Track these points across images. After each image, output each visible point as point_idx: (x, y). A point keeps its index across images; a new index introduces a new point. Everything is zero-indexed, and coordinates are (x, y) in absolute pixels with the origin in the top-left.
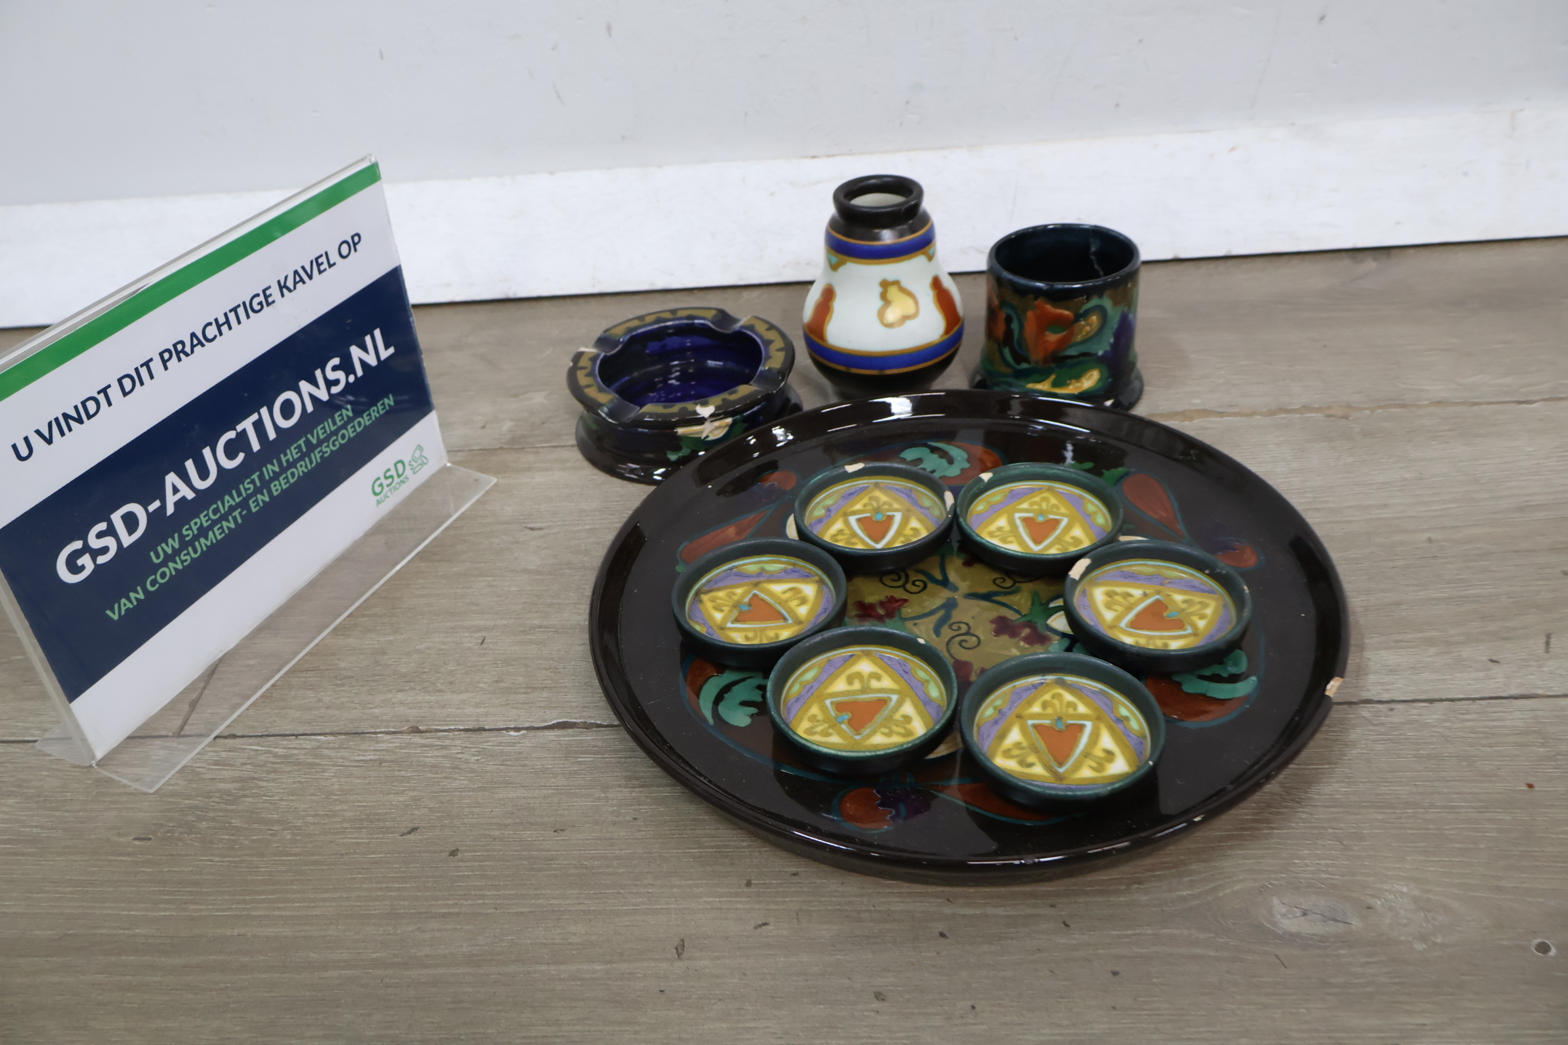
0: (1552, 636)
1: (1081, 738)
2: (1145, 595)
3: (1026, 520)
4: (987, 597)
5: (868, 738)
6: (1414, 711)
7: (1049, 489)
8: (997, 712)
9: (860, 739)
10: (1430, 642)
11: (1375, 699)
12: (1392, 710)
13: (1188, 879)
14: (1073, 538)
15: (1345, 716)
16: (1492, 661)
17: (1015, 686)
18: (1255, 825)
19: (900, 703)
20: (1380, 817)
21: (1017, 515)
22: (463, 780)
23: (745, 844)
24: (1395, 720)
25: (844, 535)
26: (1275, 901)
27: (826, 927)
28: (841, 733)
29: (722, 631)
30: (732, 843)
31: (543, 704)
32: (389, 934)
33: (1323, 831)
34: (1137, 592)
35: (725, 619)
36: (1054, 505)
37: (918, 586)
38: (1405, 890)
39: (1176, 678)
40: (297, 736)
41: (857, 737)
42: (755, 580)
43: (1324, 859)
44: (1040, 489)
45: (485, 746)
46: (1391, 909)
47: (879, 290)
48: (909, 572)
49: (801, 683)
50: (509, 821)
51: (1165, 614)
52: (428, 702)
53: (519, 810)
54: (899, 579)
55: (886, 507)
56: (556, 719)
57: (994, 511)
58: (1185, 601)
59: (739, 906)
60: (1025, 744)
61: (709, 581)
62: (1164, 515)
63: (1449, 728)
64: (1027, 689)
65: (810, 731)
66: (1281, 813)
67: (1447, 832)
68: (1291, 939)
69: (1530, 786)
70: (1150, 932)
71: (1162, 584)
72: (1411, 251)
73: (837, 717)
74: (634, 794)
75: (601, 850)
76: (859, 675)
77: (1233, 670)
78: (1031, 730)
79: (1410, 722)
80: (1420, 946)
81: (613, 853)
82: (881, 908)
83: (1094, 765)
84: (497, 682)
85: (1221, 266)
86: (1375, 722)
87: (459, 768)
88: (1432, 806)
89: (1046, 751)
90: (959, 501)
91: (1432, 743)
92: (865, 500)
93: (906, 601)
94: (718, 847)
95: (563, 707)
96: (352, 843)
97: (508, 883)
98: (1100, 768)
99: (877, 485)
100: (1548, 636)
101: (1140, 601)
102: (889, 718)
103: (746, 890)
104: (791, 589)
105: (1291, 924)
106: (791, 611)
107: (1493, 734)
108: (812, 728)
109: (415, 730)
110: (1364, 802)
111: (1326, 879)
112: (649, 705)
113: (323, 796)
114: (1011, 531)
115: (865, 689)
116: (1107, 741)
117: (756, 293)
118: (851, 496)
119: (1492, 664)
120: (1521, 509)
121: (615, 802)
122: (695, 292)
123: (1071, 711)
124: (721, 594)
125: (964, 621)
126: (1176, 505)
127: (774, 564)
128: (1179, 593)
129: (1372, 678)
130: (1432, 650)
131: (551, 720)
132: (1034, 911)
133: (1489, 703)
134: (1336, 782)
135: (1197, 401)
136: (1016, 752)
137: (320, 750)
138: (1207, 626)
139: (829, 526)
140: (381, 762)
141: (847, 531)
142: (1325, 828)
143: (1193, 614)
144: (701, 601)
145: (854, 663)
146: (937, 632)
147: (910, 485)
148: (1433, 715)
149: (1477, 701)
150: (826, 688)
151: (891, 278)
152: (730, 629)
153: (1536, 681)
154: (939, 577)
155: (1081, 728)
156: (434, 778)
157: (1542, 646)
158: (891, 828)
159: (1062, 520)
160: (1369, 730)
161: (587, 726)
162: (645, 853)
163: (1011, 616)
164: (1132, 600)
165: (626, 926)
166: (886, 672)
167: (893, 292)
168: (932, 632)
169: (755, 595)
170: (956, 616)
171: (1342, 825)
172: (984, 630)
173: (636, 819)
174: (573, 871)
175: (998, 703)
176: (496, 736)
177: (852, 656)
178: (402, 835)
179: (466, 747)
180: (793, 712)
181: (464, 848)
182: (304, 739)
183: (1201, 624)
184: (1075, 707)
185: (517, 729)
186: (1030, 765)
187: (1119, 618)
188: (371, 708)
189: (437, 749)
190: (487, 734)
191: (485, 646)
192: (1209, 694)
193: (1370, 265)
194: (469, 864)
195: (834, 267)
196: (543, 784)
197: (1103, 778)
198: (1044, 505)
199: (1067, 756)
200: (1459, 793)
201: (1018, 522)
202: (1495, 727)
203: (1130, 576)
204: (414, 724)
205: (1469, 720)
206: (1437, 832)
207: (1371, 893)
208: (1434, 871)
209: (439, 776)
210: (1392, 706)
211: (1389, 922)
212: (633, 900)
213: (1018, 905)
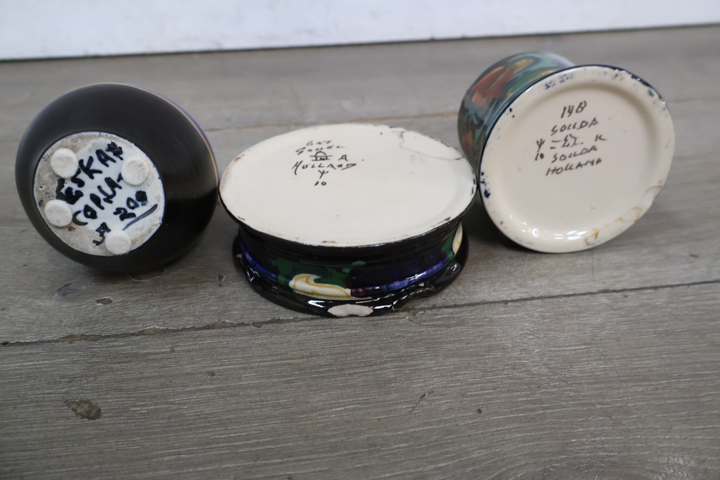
6: (644, 297)
11: (611, 288)
12: (626, 296)
16: (692, 256)
20: (640, 389)
24: (631, 304)
33: (592, 408)
38: (681, 461)
43: (598, 435)
63: (676, 308)
67: (702, 400)
79: (642, 305)
86: (615, 307)
88: (680, 376)
91: (666, 321)
107: (712, 311)
110: (623, 376)
111: (604, 457)
119: (692, 259)
134: (594, 360)
148: (661, 298)
160: (612, 314)
171: (607, 400)
200: (701, 363)
202: (711, 305)
205: (689, 301)
206: (693, 400)
207: (651, 468)
208: (702, 440)
210: (626, 293)
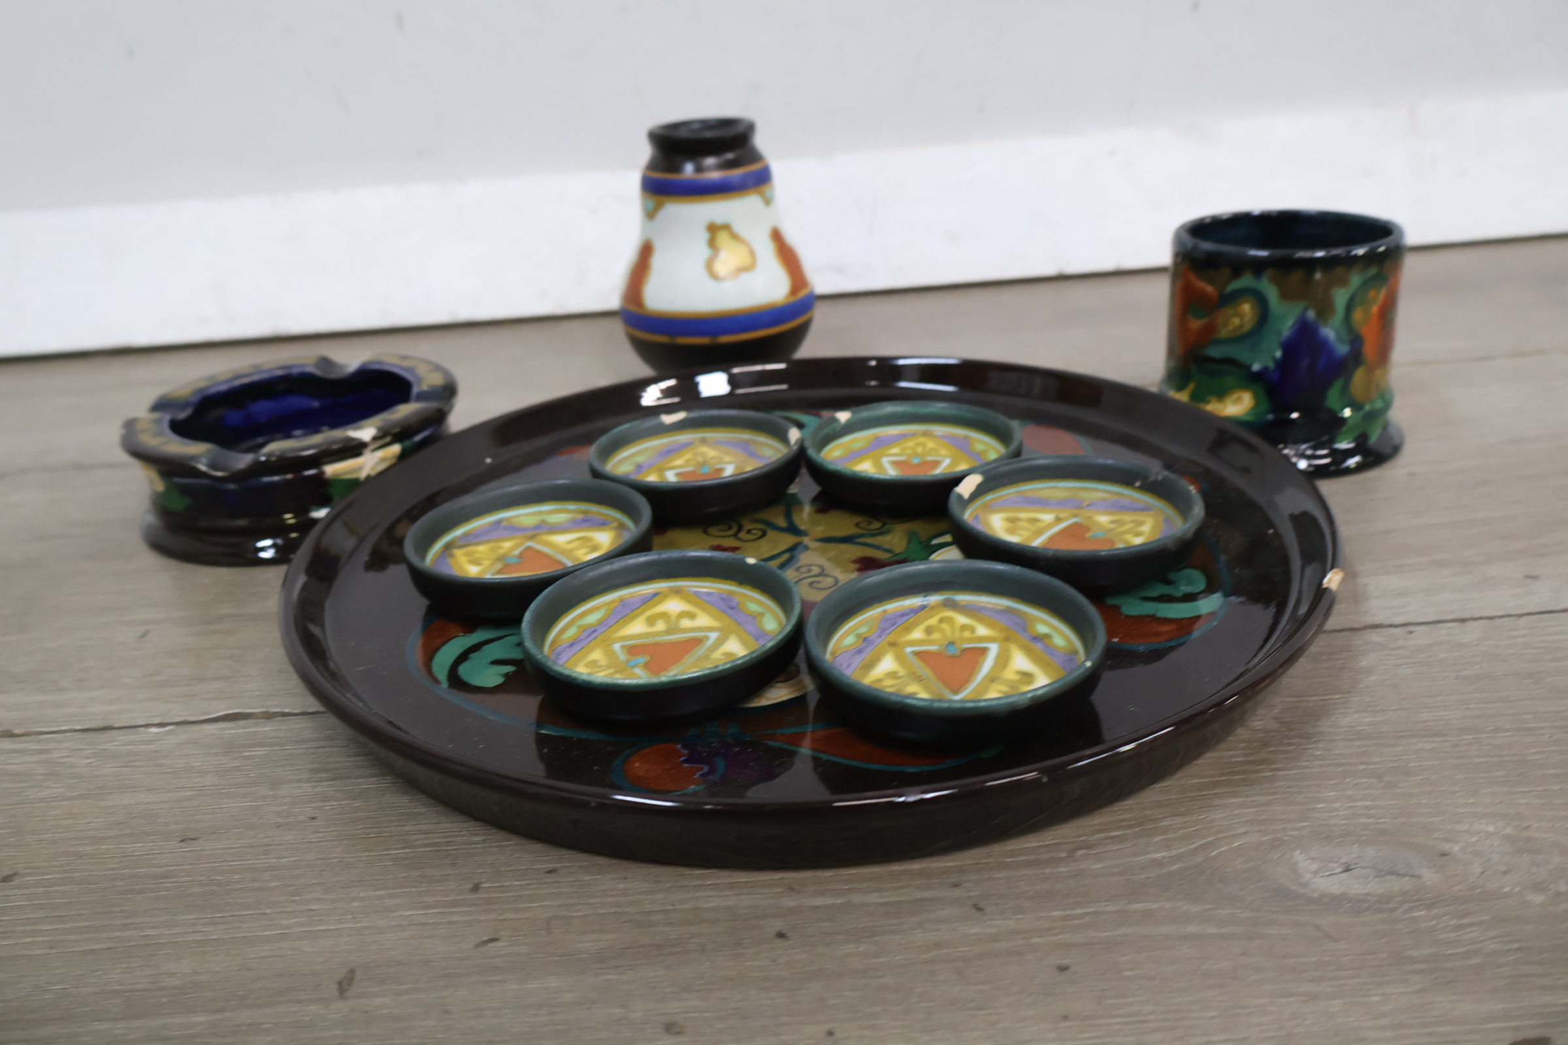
1: (983, 662)
2: (1058, 520)
3: (896, 463)
4: (846, 540)
6: (1442, 632)
7: (926, 434)
8: (861, 640)
10: (1440, 564)
11: (1385, 623)
15: (1348, 643)
16: (1528, 577)
17: (885, 611)
18: (1249, 767)
19: (721, 642)
20: (1429, 746)
21: (886, 460)
22: (59, 787)
23: (477, 839)
24: (1419, 642)
26: (1298, 856)
27: (591, 937)
30: (458, 839)
31: (209, 696)
33: (1350, 768)
34: (1047, 517)
35: (482, 573)
36: (933, 449)
37: (755, 534)
38: (1491, 829)
39: (1112, 600)
42: (531, 533)
43: (1361, 800)
44: (914, 434)
45: (109, 746)
46: (1476, 854)
47: (704, 236)
48: (743, 523)
49: (579, 627)
50: (111, 833)
51: (1088, 535)
52: (39, 703)
53: (133, 818)
54: (730, 528)
55: (715, 461)
56: (222, 711)
57: (855, 456)
58: (1113, 522)
59: (456, 918)
60: (902, 673)
61: (464, 534)
63: (1495, 646)
64: (904, 612)
66: (1285, 752)
67: (1530, 758)
68: (1333, 902)
70: (1111, 909)
71: (1079, 507)
73: (627, 662)
74: (318, 789)
75: (249, 860)
76: (665, 616)
77: (1188, 589)
78: (911, 657)
79: (1439, 643)
80: (1538, 899)
81: (267, 863)
82: (684, 907)
83: (1005, 685)
84: (150, 675)
86: (1392, 646)
87: (56, 774)
88: (1496, 730)
89: (934, 678)
91: (1477, 663)
92: (688, 456)
93: (737, 547)
94: (435, 845)
95: (239, 698)
98: (1014, 690)
99: (703, 441)
101: (1055, 523)
102: (705, 657)
103: (471, 896)
104: (580, 539)
105: (1328, 883)
106: (577, 560)
109: (7, 734)
110: (1402, 732)
111: (1368, 824)
112: (355, 670)
115: (672, 630)
116: (1022, 663)
118: (668, 450)
119: (1528, 581)
121: (286, 800)
123: (967, 634)
124: (482, 548)
125: (814, 564)
126: (1087, 447)
127: (558, 514)
128: (1103, 514)
130: (1446, 572)
131: (217, 712)
132: (927, 894)
133: (1539, 618)
134: (1355, 712)
136: (889, 681)
142: (1352, 764)
143: (1125, 532)
144: (452, 556)
145: (659, 601)
147: (746, 436)
148: (1471, 633)
149: (1523, 618)
150: (615, 631)
151: (719, 219)
154: (783, 525)
155: (983, 651)
156: (14, 787)
158: (701, 787)
159: (944, 461)
160: (1386, 655)
161: (269, 716)
162: (319, 859)
163: (881, 554)
164: (1043, 523)
165: (263, 957)
166: (703, 610)
167: (723, 237)
169: (529, 547)
170: (806, 559)
171: (1376, 760)
172: (843, 571)
173: (314, 818)
174: (195, 890)
175: (861, 628)
176: (128, 735)
177: (655, 595)
179: (77, 750)
180: (565, 655)
181: (27, 871)
183: (1138, 541)
184: (972, 630)
185: (161, 725)
187: (1027, 542)
189: (32, 754)
190: (114, 732)
191: (145, 639)
192: (1160, 614)
194: (28, 891)
195: (650, 214)
196: (180, 786)
198: (920, 449)
199: (966, 682)
200: (1532, 714)
201: (887, 465)
203: (1036, 500)
204: (8, 728)
205: (1519, 637)
206: (1516, 758)
207: (1442, 836)
208: (1527, 804)
209: (22, 785)
210: (1411, 628)
211: (1479, 870)
212: (283, 922)
213: (900, 888)
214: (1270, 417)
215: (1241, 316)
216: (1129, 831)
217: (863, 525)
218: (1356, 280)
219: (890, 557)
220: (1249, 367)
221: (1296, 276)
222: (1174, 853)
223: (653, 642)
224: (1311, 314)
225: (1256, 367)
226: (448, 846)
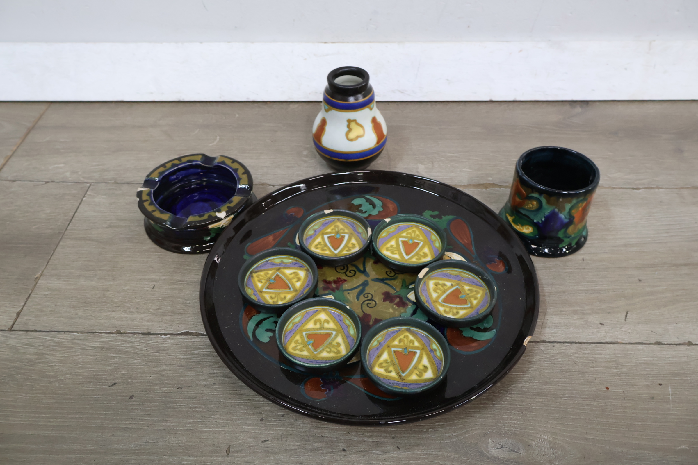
0: (629, 313)
1: (414, 358)
2: (452, 285)
3: (404, 242)
4: (382, 280)
5: (320, 354)
6: (563, 348)
7: (416, 226)
8: (378, 343)
9: (316, 354)
10: (575, 312)
11: (547, 340)
12: (554, 346)
13: (453, 427)
14: (424, 253)
15: (533, 348)
16: (601, 324)
17: (388, 331)
18: (486, 402)
19: (336, 336)
20: (541, 400)
21: (401, 239)
22: (139, 360)
24: (555, 352)
25: (321, 245)
27: (293, 443)
28: (308, 350)
29: (261, 293)
30: (256, 399)
31: (178, 322)
32: (99, 437)
33: (515, 406)
34: (448, 284)
35: (262, 287)
36: (418, 235)
37: (352, 273)
38: (546, 437)
39: (461, 329)
40: (65, 332)
41: (315, 353)
42: (279, 267)
43: (514, 420)
44: (412, 226)
45: (150, 342)
46: (539, 447)
47: (346, 123)
48: (349, 266)
49: (293, 324)
50: (157, 382)
51: (460, 296)
52: (126, 318)
53: (162, 376)
54: (344, 269)
55: (342, 231)
56: (183, 330)
57: (390, 236)
58: (469, 290)
59: (257, 431)
60: (389, 361)
61: (257, 267)
62: (466, 242)
63: (577, 357)
64: (393, 332)
65: (294, 349)
66: (499, 396)
67: (568, 410)
68: (495, 459)
69: (608, 388)
70: (434, 453)
71: (460, 280)
72: (598, 103)
73: (307, 342)
74: (215, 371)
75: (198, 399)
76: (319, 320)
77: (486, 326)
78: (393, 353)
79: (560, 353)
81: (203, 401)
82: (319, 435)
83: (418, 373)
84: (158, 309)
85: (511, 106)
86: (545, 352)
87: (137, 353)
88: (563, 396)
89: (398, 365)
90: (374, 233)
91: (569, 364)
92: (333, 227)
93: (345, 281)
94: (250, 400)
95: (187, 324)
96: (86, 389)
97: (155, 414)
98: (420, 375)
99: (338, 219)
100: (627, 313)
101: (450, 288)
102: (331, 344)
103: (260, 423)
104: (294, 273)
105: (495, 452)
106: (293, 285)
107: (595, 361)
108: (296, 347)
109: (119, 332)
110: (535, 393)
111: (513, 430)
112: (224, 328)
113: (75, 365)
114: (396, 248)
115: (322, 328)
116: (425, 361)
117: (296, 106)
118: (325, 225)
119: (600, 325)
120: (625, 245)
121: (206, 375)
122: (268, 103)
123: (411, 344)
124: (262, 273)
125: (370, 293)
126: (472, 237)
127: (287, 260)
128: (467, 285)
129: (547, 330)
130: (576, 317)
131: (181, 331)
132: (385, 440)
133: (596, 345)
134: (525, 382)
135: (490, 179)
136: (384, 365)
137: (75, 340)
138: (477, 303)
139: (315, 240)
140: (102, 348)
141: (322, 243)
142: (516, 405)
143: (472, 297)
144: (252, 277)
145: (318, 314)
146: (358, 298)
147: (354, 221)
148: (571, 350)
149: (591, 344)
150: (304, 326)
152: (264, 292)
153: (619, 335)
154: (362, 269)
155: (415, 353)
156: (126, 358)
157: (624, 317)
158: (326, 399)
159: (420, 243)
160: (542, 356)
161: (198, 335)
162: (217, 401)
163: (392, 291)
164: (446, 288)
165: (205, 438)
166: (332, 320)
167: (353, 125)
168: (355, 298)
169: (277, 275)
170: (368, 290)
171: (524, 404)
172: (378, 298)
173: (215, 384)
174: (184, 409)
175: (380, 339)
176: (155, 338)
177: (317, 311)
178: (109, 387)
179: (142, 343)
180: (288, 337)
181: (136, 395)
182: (68, 334)
183: (475, 302)
184: (413, 343)
185: (165, 334)
186: (390, 372)
187: (439, 297)
188: (100, 320)
189: (128, 343)
190: (151, 336)
191: (154, 289)
192: (474, 338)
193: (578, 109)
194: (138, 403)
195: (326, 110)
196: (174, 364)
197: (421, 380)
198: (413, 235)
199: (407, 367)
200: (576, 390)
201: (400, 243)
202: (597, 358)
203: (446, 275)
204: (119, 329)
205: (586, 354)
206: (564, 410)
207: (531, 438)
208: (560, 429)
209: (128, 357)
210: (554, 344)
211: (537, 453)
212: (210, 426)
213: (378, 436)
214: (537, 237)
215: (533, 205)
216: (445, 423)
217: (388, 273)
218: (574, 201)
219: (395, 293)
220: (534, 220)
221: (553, 199)
222: (456, 434)
223: (315, 333)
224: (557, 210)
225: (535, 221)
226: (253, 401)
